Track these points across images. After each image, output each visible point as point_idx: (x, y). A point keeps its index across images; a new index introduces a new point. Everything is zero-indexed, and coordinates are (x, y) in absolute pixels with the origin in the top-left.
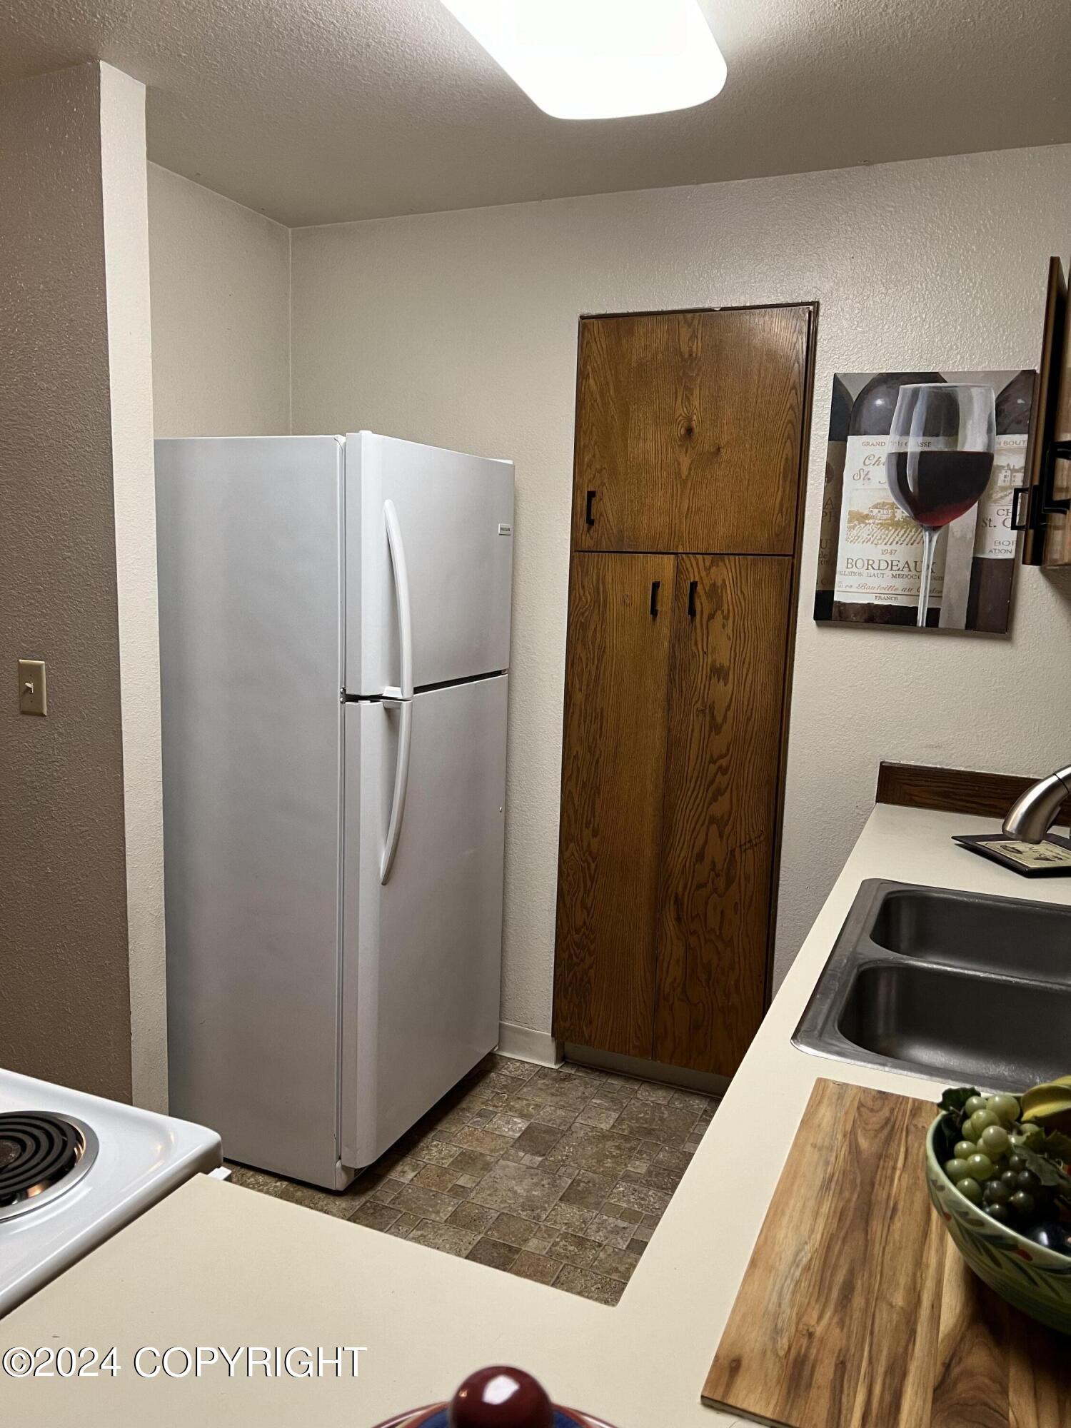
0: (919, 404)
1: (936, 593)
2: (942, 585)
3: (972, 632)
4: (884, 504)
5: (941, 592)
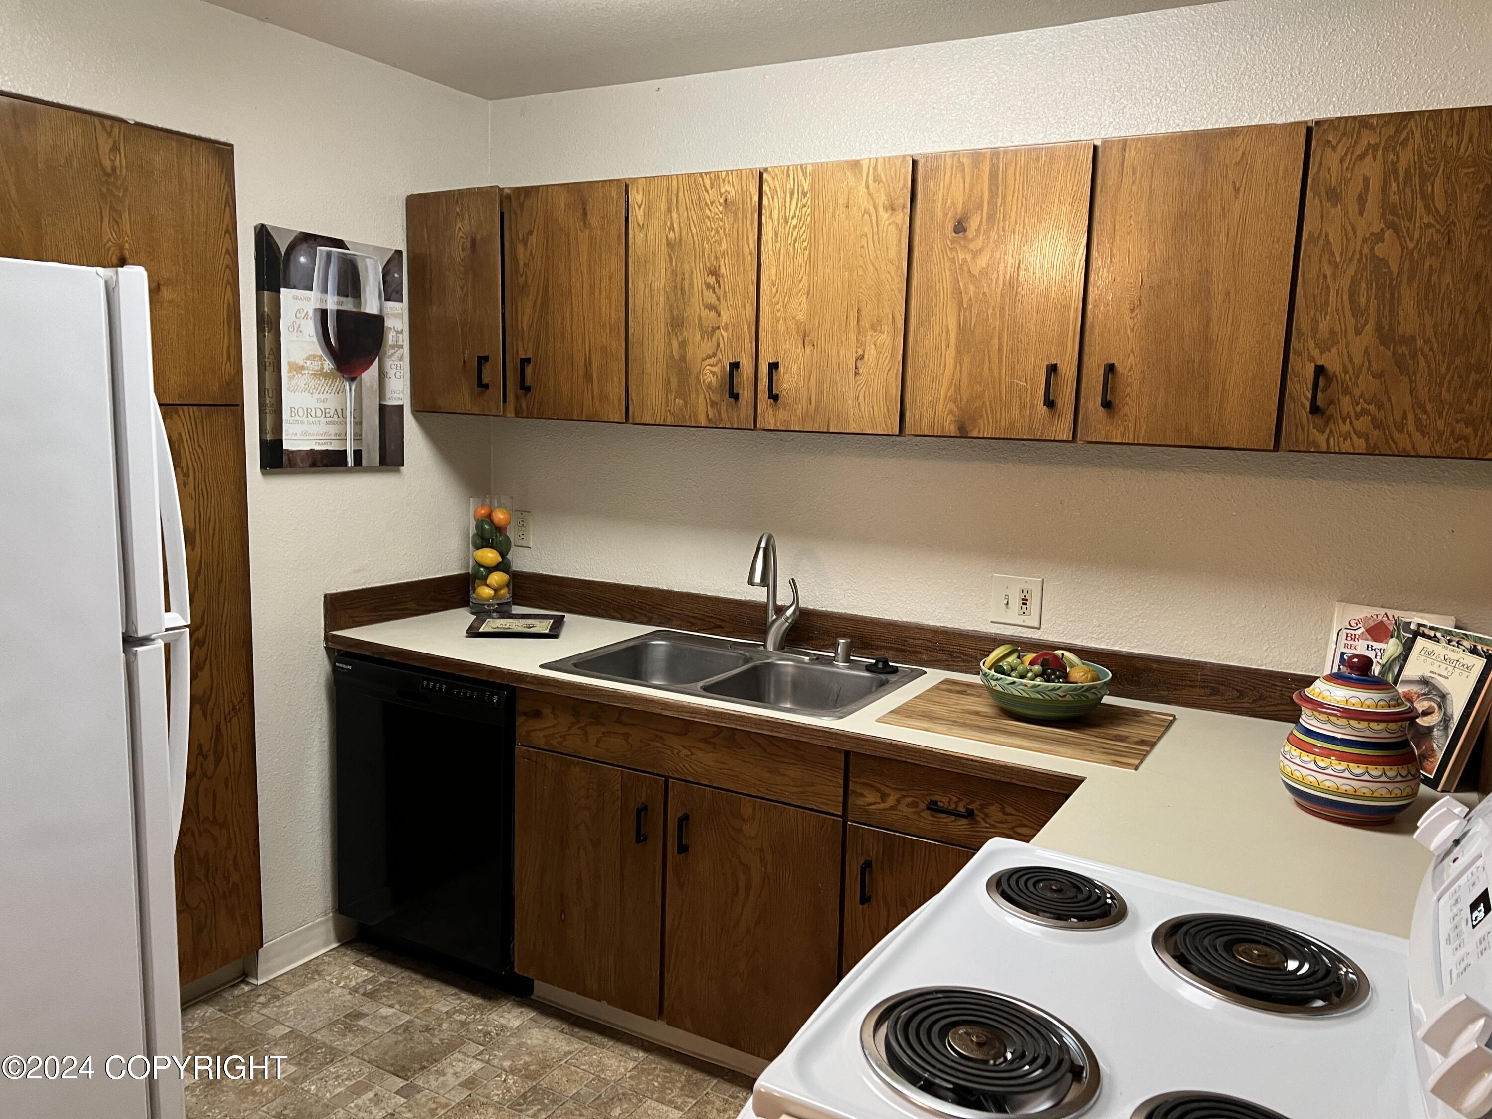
0: (332, 265)
1: (358, 437)
2: (361, 430)
3: (383, 467)
4: (314, 356)
5: (361, 435)
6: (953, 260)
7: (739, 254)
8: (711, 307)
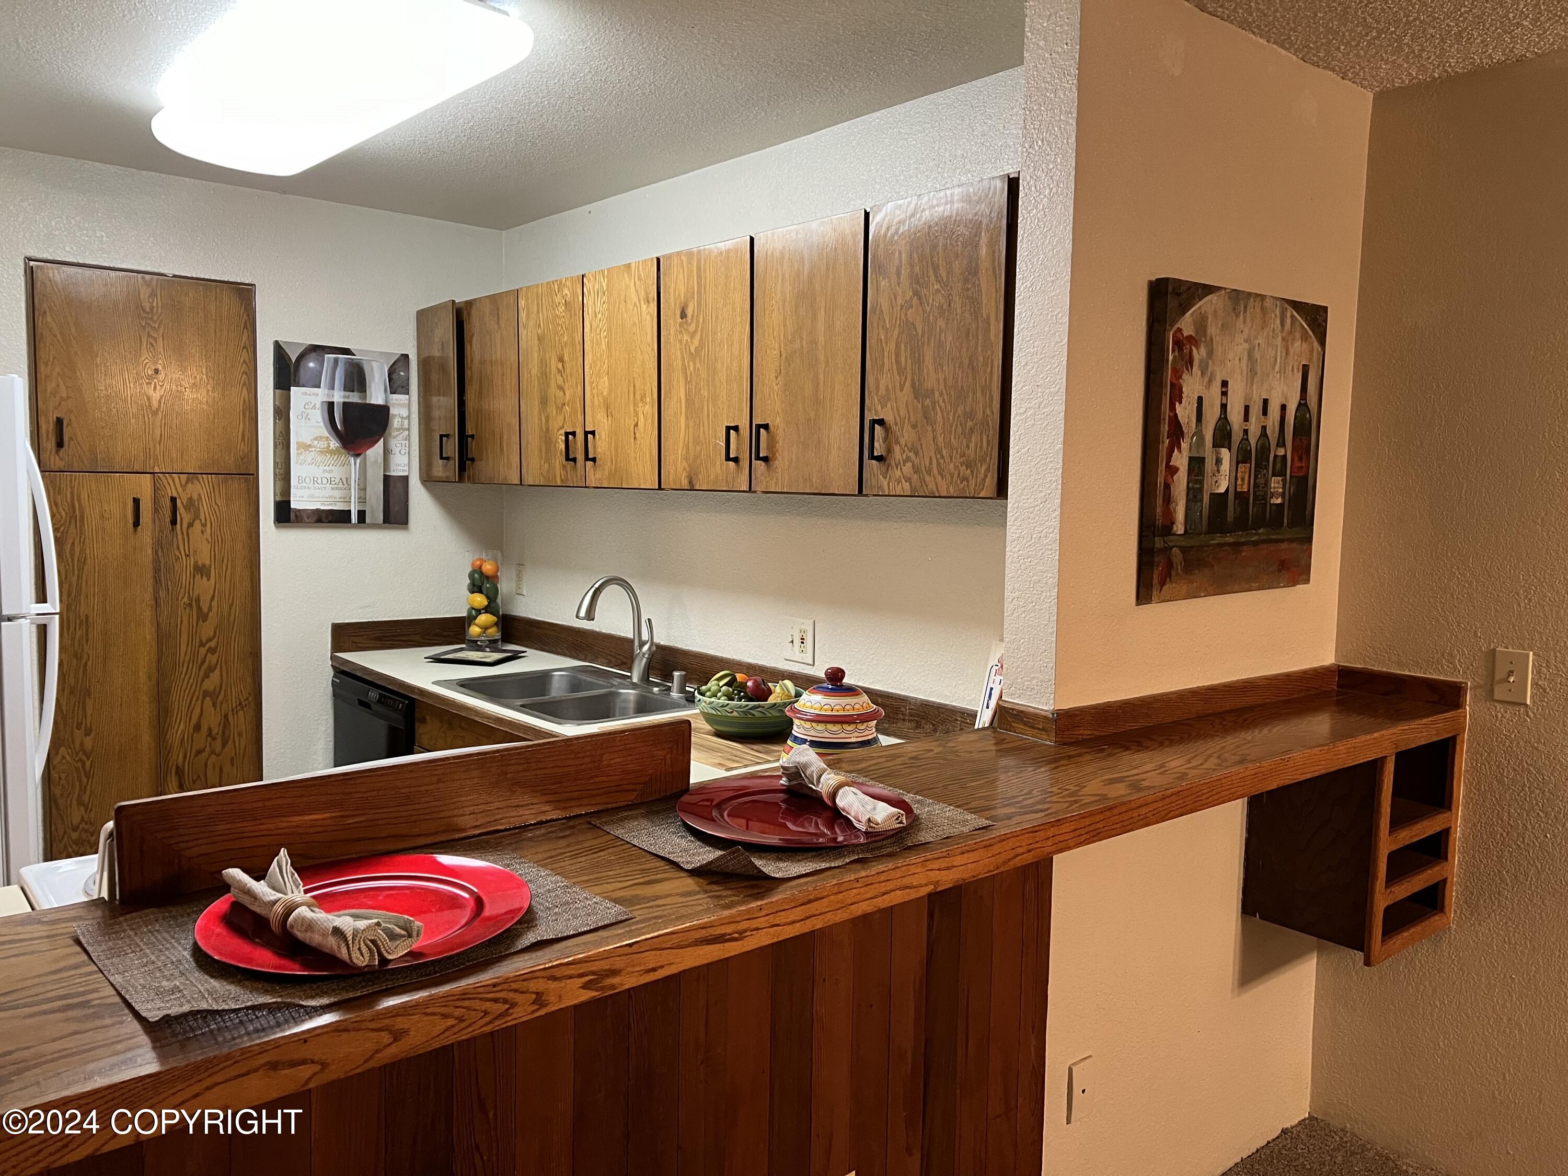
0: (339, 368)
1: (362, 500)
2: (365, 494)
3: (387, 525)
4: (321, 438)
5: (365, 499)
6: (681, 341)
7: (573, 344)
8: (561, 388)
